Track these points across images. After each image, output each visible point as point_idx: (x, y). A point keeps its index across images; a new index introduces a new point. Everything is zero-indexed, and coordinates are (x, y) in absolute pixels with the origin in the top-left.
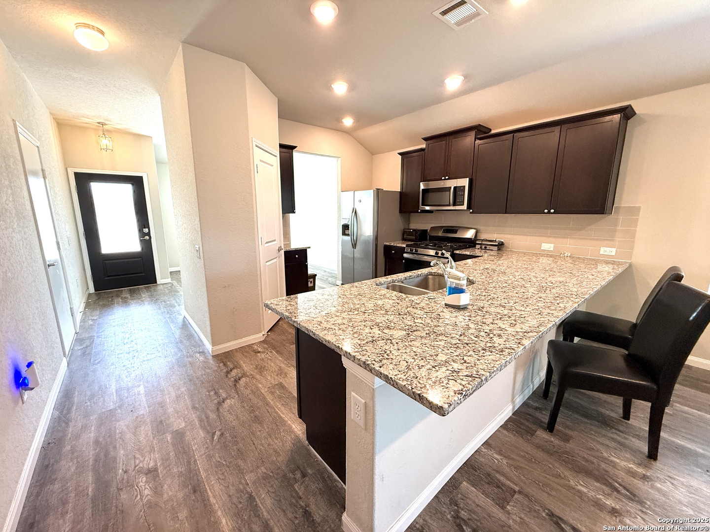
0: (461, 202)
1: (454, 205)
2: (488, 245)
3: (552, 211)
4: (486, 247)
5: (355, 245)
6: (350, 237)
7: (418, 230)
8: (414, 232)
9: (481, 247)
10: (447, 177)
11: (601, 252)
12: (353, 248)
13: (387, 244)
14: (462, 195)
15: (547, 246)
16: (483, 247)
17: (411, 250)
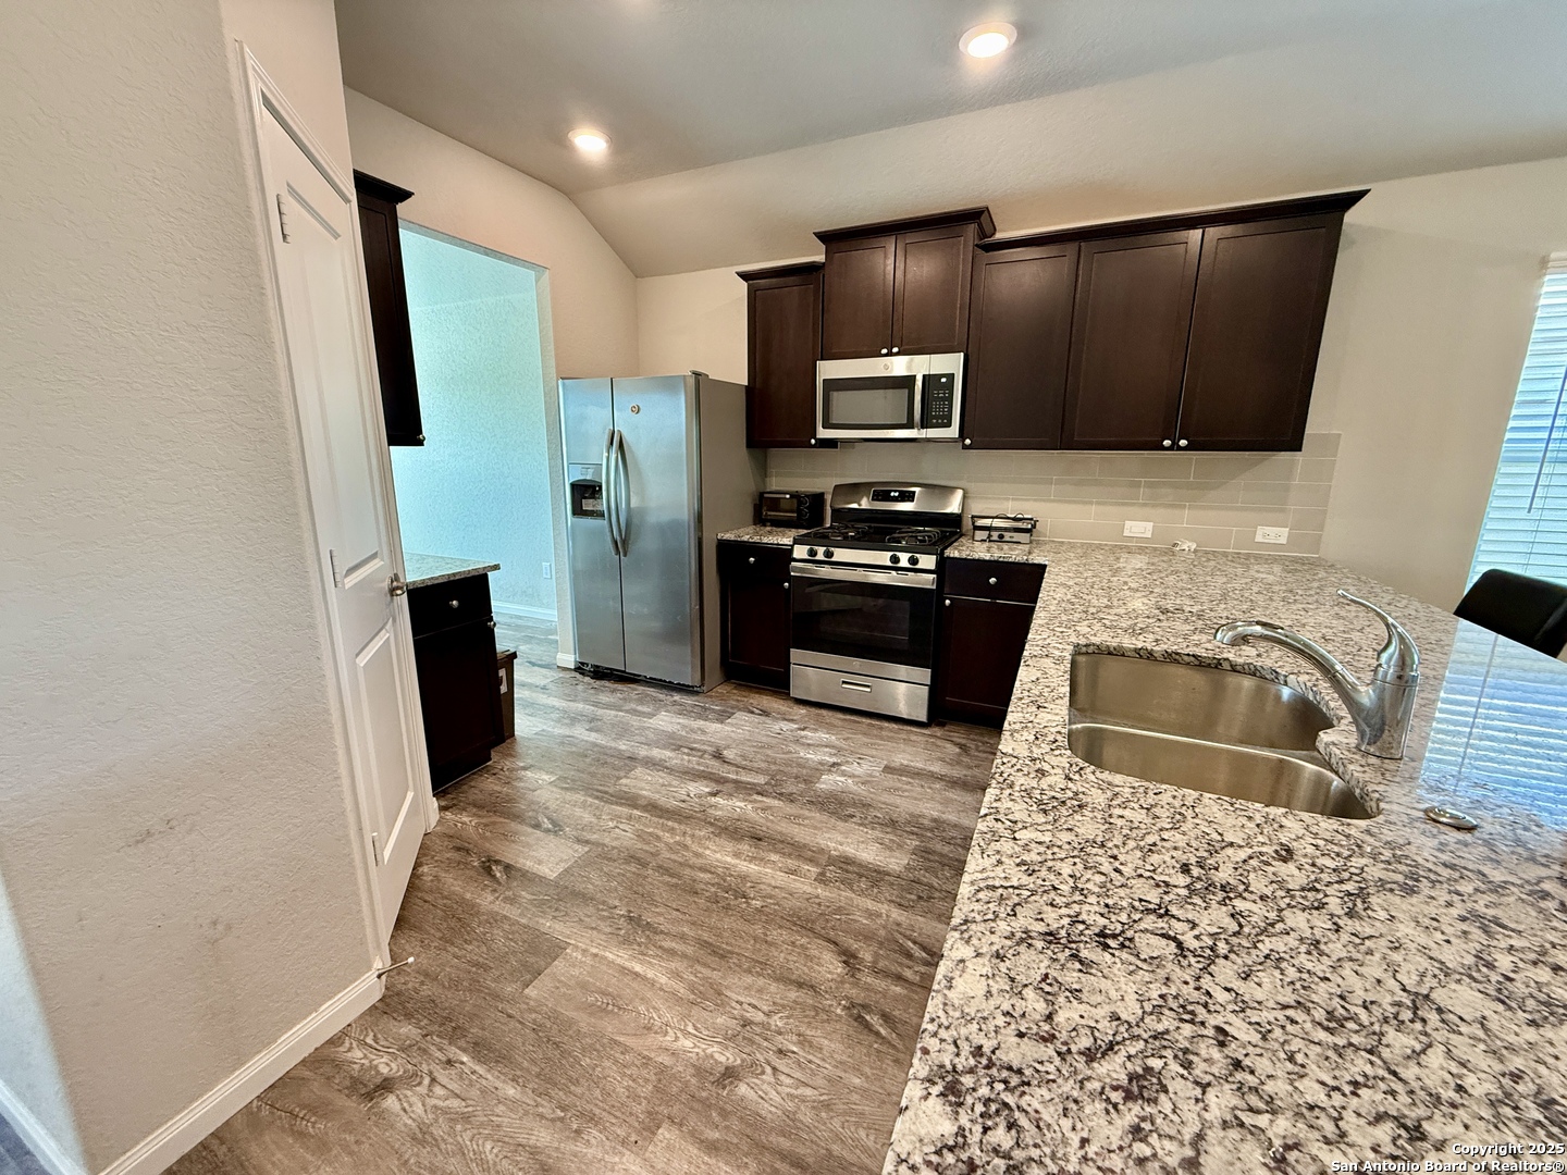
0: (943, 417)
1: (924, 425)
2: (1006, 529)
3: (1183, 443)
4: (1001, 537)
5: (624, 542)
6: (606, 522)
7: (806, 496)
8: (795, 501)
9: (990, 536)
10: (895, 350)
11: (1259, 539)
12: (618, 552)
13: (729, 536)
14: (943, 399)
15: (1139, 528)
16: (995, 535)
17: (812, 553)
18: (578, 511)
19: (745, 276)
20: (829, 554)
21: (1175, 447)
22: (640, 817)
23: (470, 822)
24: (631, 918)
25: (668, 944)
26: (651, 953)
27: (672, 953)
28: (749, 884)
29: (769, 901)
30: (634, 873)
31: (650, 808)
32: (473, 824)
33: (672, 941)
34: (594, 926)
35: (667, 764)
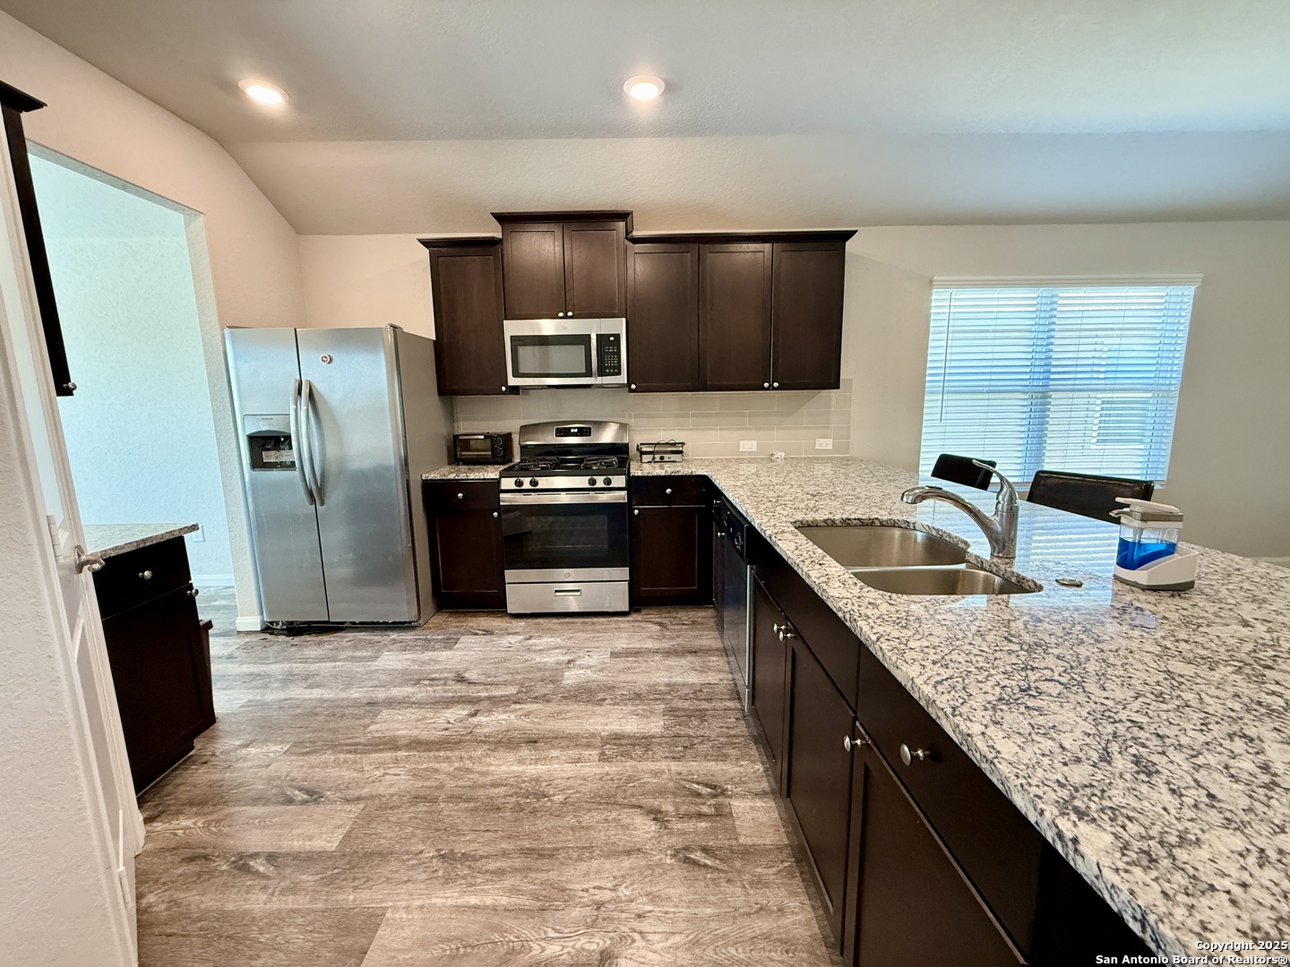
0: (614, 368)
1: (601, 373)
2: (666, 452)
3: (776, 384)
4: (662, 458)
5: (321, 490)
6: (297, 473)
7: (499, 436)
8: (489, 441)
9: (654, 458)
10: (570, 314)
11: (817, 447)
12: (313, 501)
13: (434, 476)
14: (614, 353)
15: (749, 446)
16: (658, 457)
17: (519, 484)
18: (257, 463)
19: (426, 243)
20: (534, 483)
21: (771, 388)
22: (407, 757)
23: (195, 823)
24: (443, 856)
25: (492, 866)
26: (480, 880)
27: (501, 872)
28: (544, 784)
29: (568, 792)
30: (426, 812)
31: (414, 745)
32: (200, 824)
33: (495, 862)
34: (406, 879)
35: (413, 699)
